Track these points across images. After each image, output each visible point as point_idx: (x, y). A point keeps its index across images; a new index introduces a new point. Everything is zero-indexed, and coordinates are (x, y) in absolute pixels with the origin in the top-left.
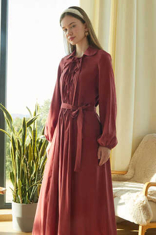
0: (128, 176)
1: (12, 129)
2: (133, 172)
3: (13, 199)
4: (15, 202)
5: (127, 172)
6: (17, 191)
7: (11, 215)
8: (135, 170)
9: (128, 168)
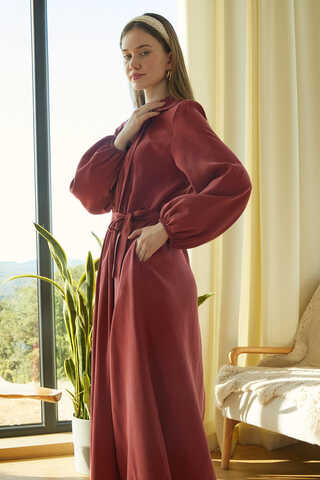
0: (295, 356)
1: (67, 275)
2: (306, 348)
3: (74, 411)
4: (78, 417)
5: (293, 348)
6: (81, 396)
7: (71, 445)
8: (307, 344)
9: (295, 341)
